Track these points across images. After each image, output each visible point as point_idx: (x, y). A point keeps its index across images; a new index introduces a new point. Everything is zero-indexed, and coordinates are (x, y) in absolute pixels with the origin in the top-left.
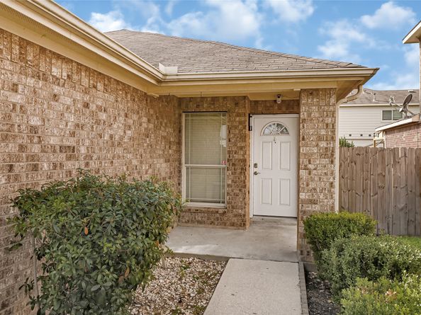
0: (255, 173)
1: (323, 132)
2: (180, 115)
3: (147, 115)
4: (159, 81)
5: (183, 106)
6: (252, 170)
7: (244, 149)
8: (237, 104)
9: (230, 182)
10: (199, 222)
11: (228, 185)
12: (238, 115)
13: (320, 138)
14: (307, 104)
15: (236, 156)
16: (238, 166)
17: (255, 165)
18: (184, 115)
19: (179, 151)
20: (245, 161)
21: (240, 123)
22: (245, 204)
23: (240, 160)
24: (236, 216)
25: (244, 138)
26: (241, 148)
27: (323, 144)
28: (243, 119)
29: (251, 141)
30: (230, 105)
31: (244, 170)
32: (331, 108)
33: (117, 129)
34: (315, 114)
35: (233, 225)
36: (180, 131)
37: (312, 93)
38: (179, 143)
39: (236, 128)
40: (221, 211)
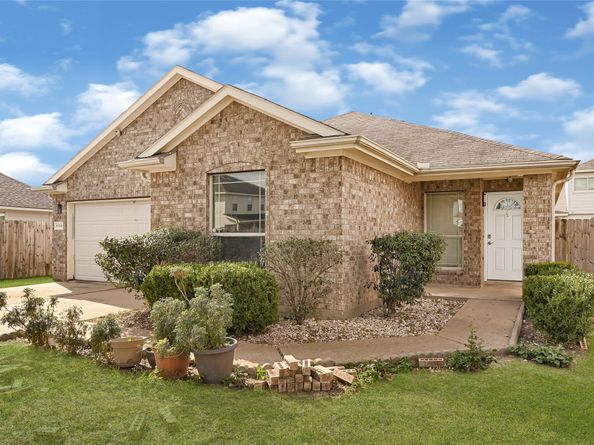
0: (489, 243)
1: (541, 206)
2: (423, 195)
3: (404, 197)
4: (415, 173)
5: (425, 187)
6: (486, 240)
7: (479, 221)
8: (472, 185)
9: (466, 249)
10: (440, 282)
11: (465, 252)
12: (474, 194)
13: (539, 211)
14: (528, 186)
15: (472, 228)
16: (473, 236)
17: (489, 236)
18: (425, 195)
19: (422, 225)
20: (479, 231)
21: (475, 200)
22: (480, 267)
23: (475, 231)
24: (471, 277)
25: (479, 212)
26: (476, 221)
27: (541, 215)
28: (477, 196)
29: (485, 215)
30: (466, 185)
31: (479, 239)
32: (548, 189)
33: (390, 209)
34: (535, 193)
35: (469, 284)
36: (423, 208)
37: (532, 177)
38: (422, 218)
39: (471, 204)
40: (459, 273)
